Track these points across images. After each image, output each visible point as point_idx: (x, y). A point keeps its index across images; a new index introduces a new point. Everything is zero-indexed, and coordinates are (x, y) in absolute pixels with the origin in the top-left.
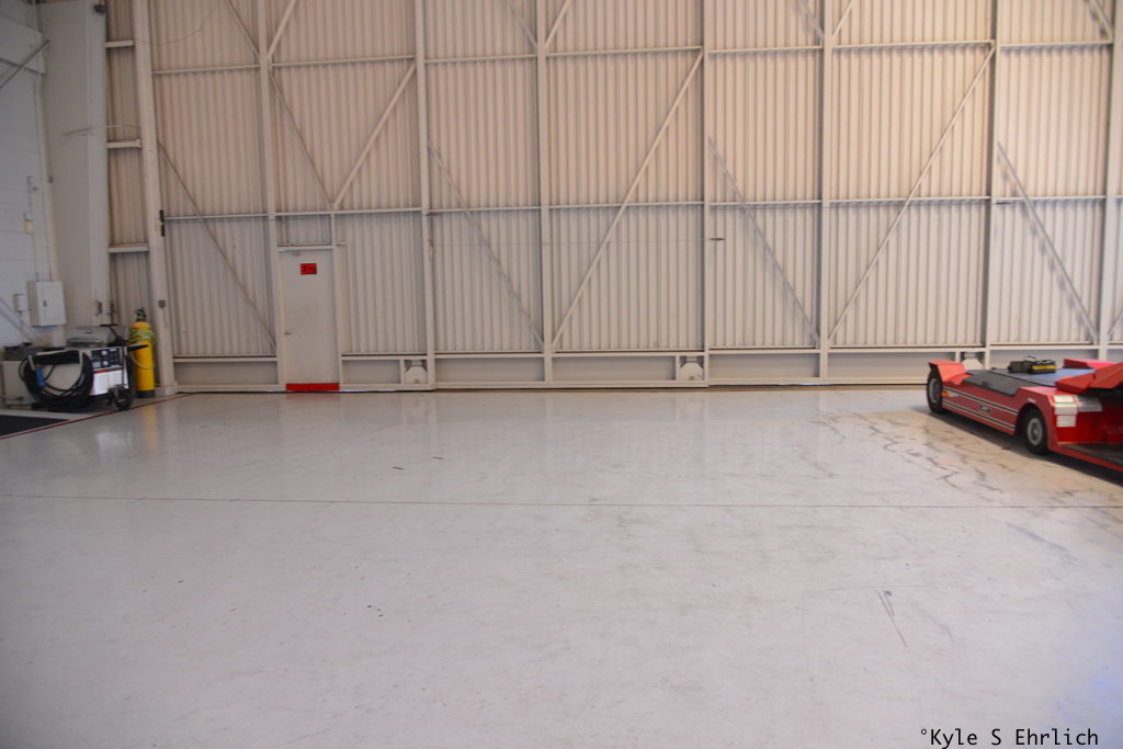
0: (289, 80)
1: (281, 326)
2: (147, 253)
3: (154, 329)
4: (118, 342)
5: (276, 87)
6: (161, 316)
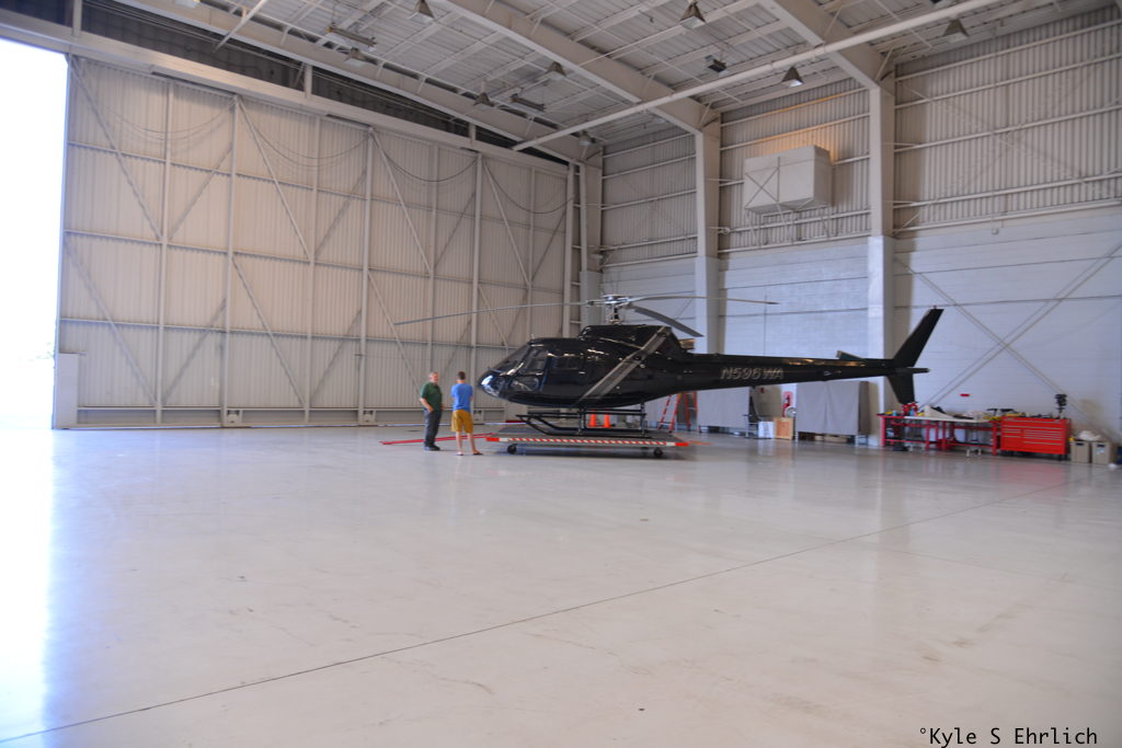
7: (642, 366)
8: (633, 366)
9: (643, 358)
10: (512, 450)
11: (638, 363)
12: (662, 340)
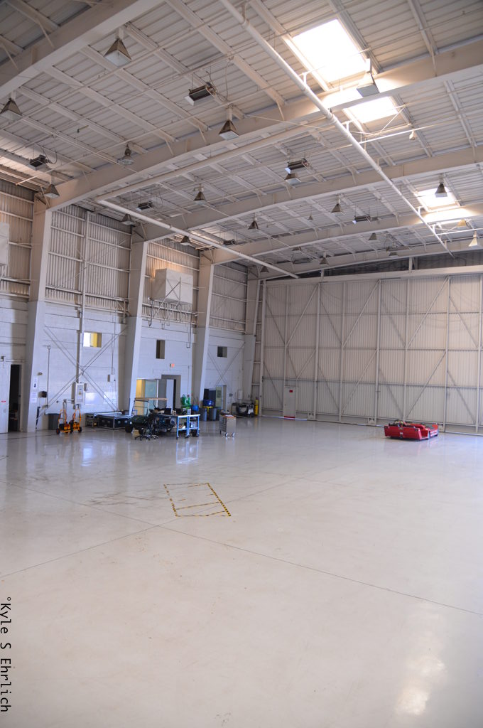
0: (290, 350)
1: (284, 404)
2: (259, 386)
3: (259, 401)
4: (252, 404)
5: (288, 352)
6: (260, 399)
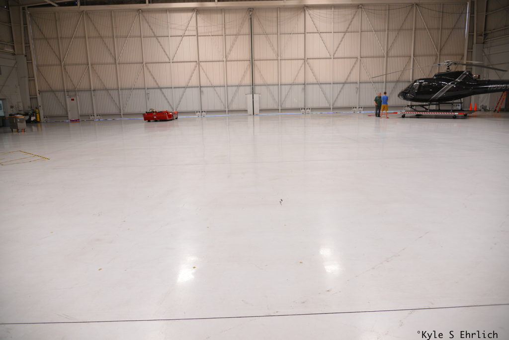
2: (37, 98)
3: (39, 110)
7: (455, 86)
8: (451, 86)
9: (455, 83)
10: (403, 116)
11: (453, 85)
12: (465, 76)
